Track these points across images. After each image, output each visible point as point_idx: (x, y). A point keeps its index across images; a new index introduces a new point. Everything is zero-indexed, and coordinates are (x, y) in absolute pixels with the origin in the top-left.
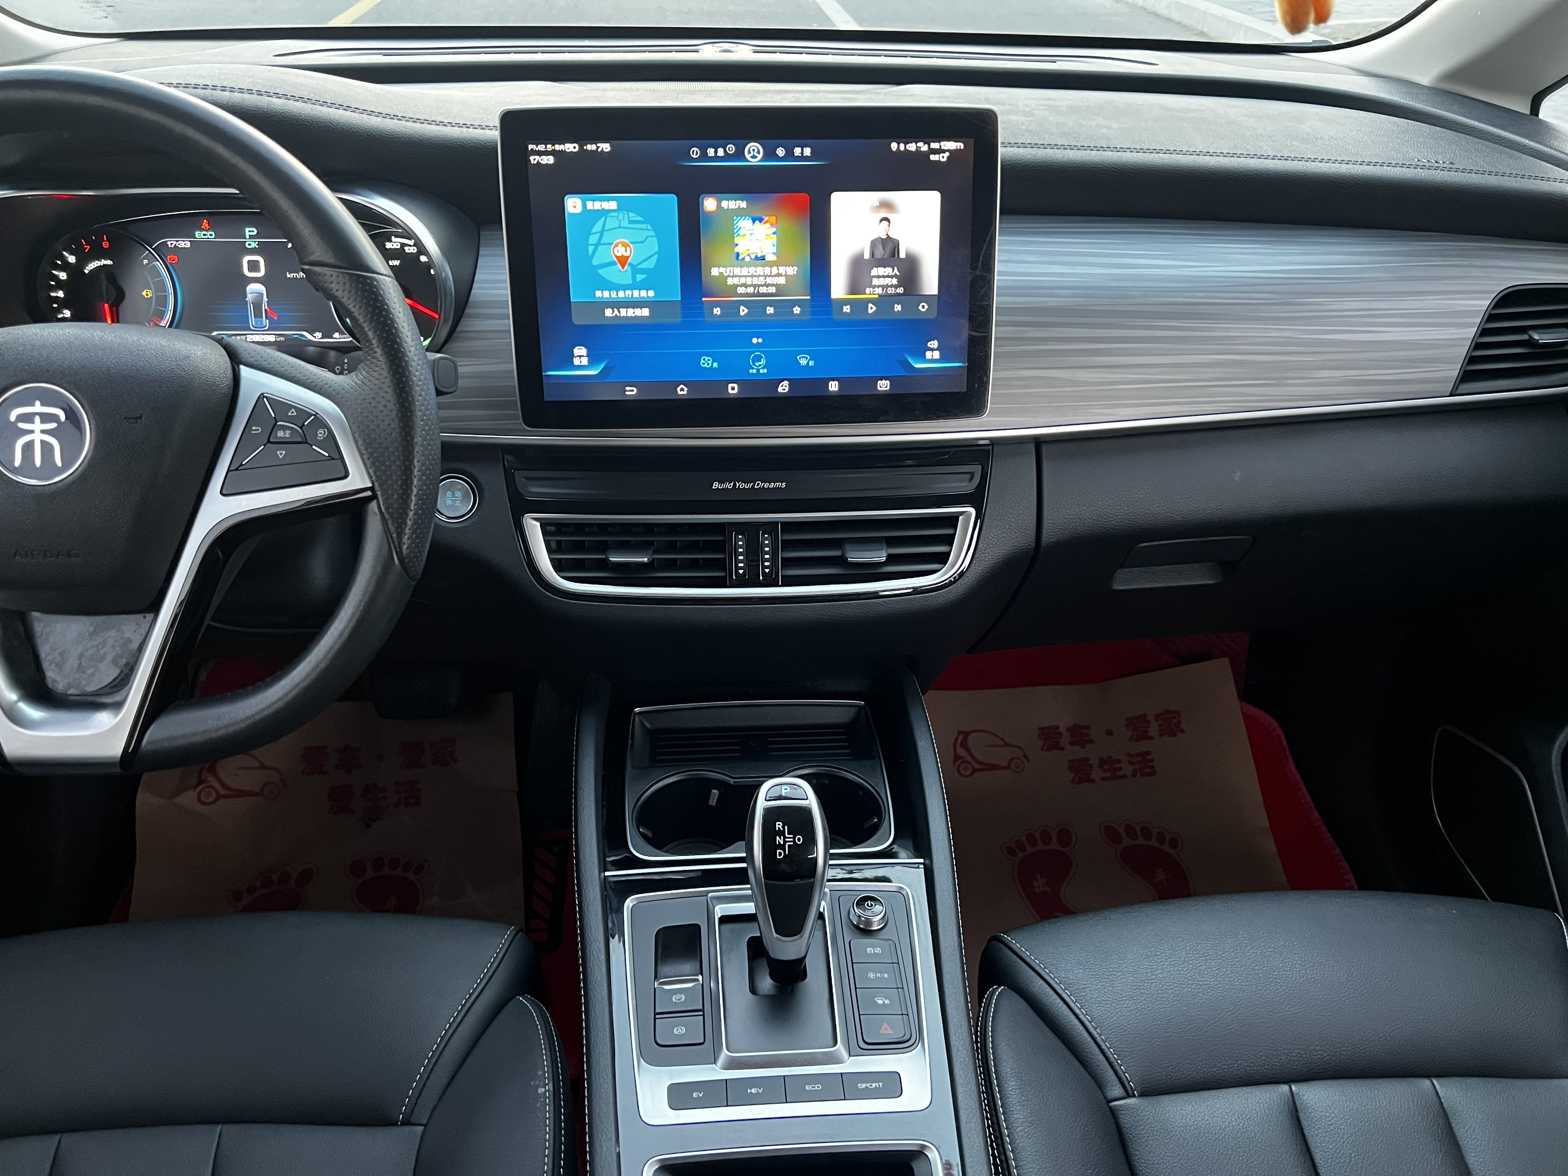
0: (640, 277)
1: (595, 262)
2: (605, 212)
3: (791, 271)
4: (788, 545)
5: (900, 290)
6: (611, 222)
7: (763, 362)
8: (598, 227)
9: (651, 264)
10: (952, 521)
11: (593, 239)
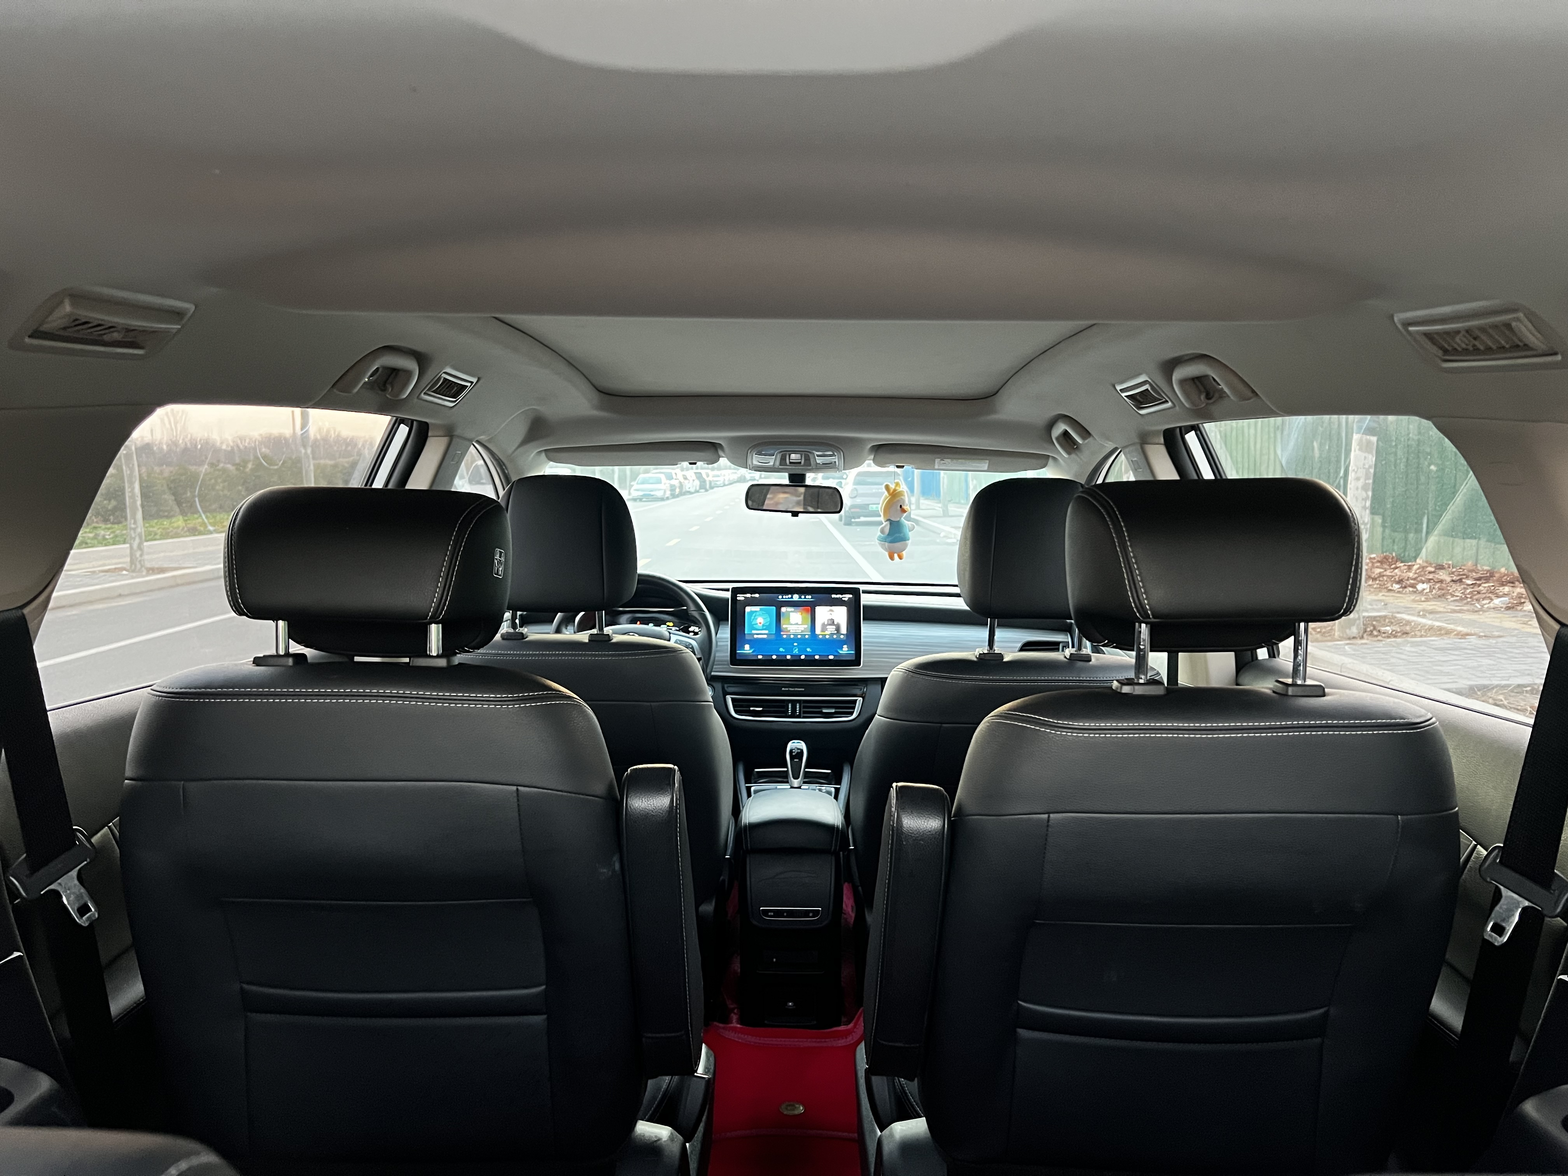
0: (764, 627)
1: (753, 623)
2: (756, 611)
3: (806, 626)
4: (804, 707)
5: (836, 632)
6: (758, 614)
7: (797, 650)
8: (754, 615)
9: (768, 624)
10: (855, 701)
11: (753, 618)
